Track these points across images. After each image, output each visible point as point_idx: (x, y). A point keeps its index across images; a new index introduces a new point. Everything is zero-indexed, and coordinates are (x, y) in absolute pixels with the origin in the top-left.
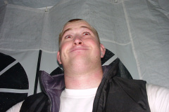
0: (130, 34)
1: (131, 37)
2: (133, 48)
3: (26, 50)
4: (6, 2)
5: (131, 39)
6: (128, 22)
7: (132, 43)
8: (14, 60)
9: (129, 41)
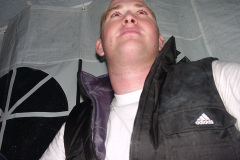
0: (200, 24)
1: (201, 28)
2: (206, 42)
3: (62, 61)
4: (29, 3)
5: (202, 31)
6: (195, 9)
7: (203, 35)
8: (47, 75)
9: (199, 33)
